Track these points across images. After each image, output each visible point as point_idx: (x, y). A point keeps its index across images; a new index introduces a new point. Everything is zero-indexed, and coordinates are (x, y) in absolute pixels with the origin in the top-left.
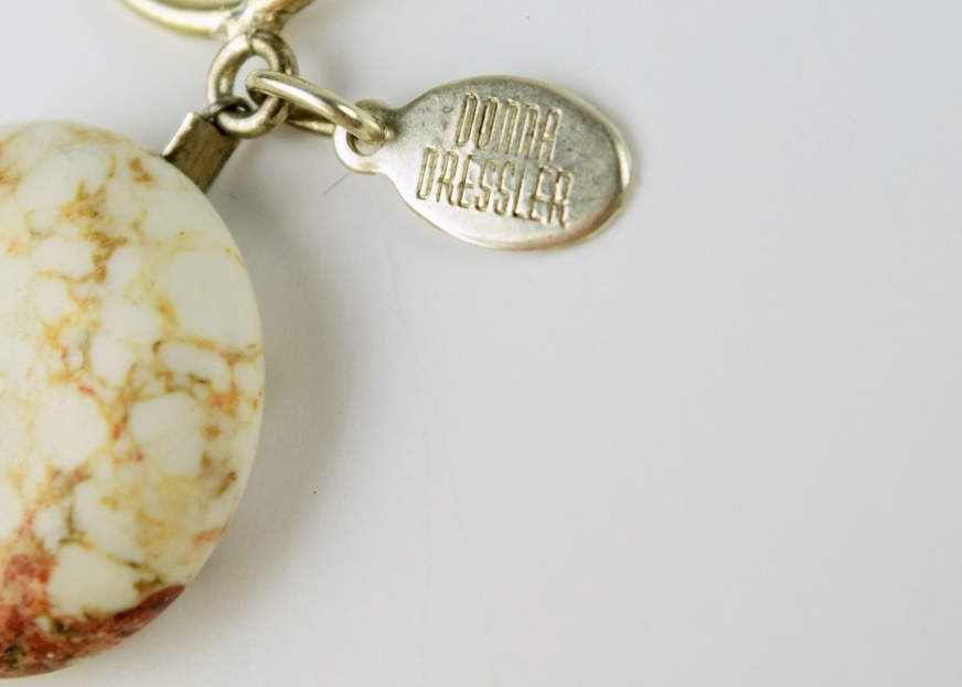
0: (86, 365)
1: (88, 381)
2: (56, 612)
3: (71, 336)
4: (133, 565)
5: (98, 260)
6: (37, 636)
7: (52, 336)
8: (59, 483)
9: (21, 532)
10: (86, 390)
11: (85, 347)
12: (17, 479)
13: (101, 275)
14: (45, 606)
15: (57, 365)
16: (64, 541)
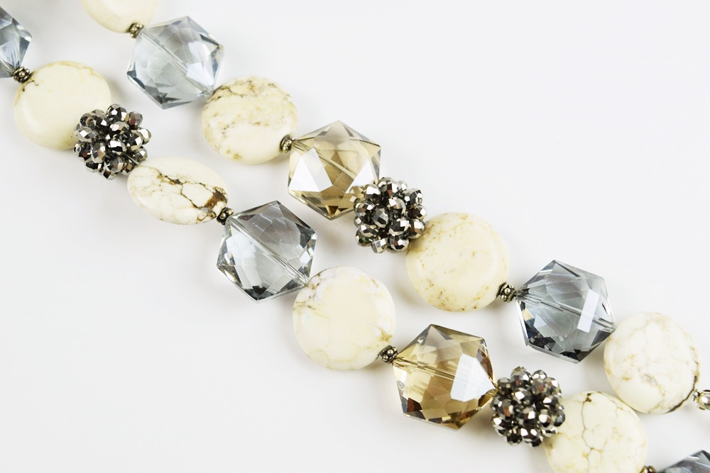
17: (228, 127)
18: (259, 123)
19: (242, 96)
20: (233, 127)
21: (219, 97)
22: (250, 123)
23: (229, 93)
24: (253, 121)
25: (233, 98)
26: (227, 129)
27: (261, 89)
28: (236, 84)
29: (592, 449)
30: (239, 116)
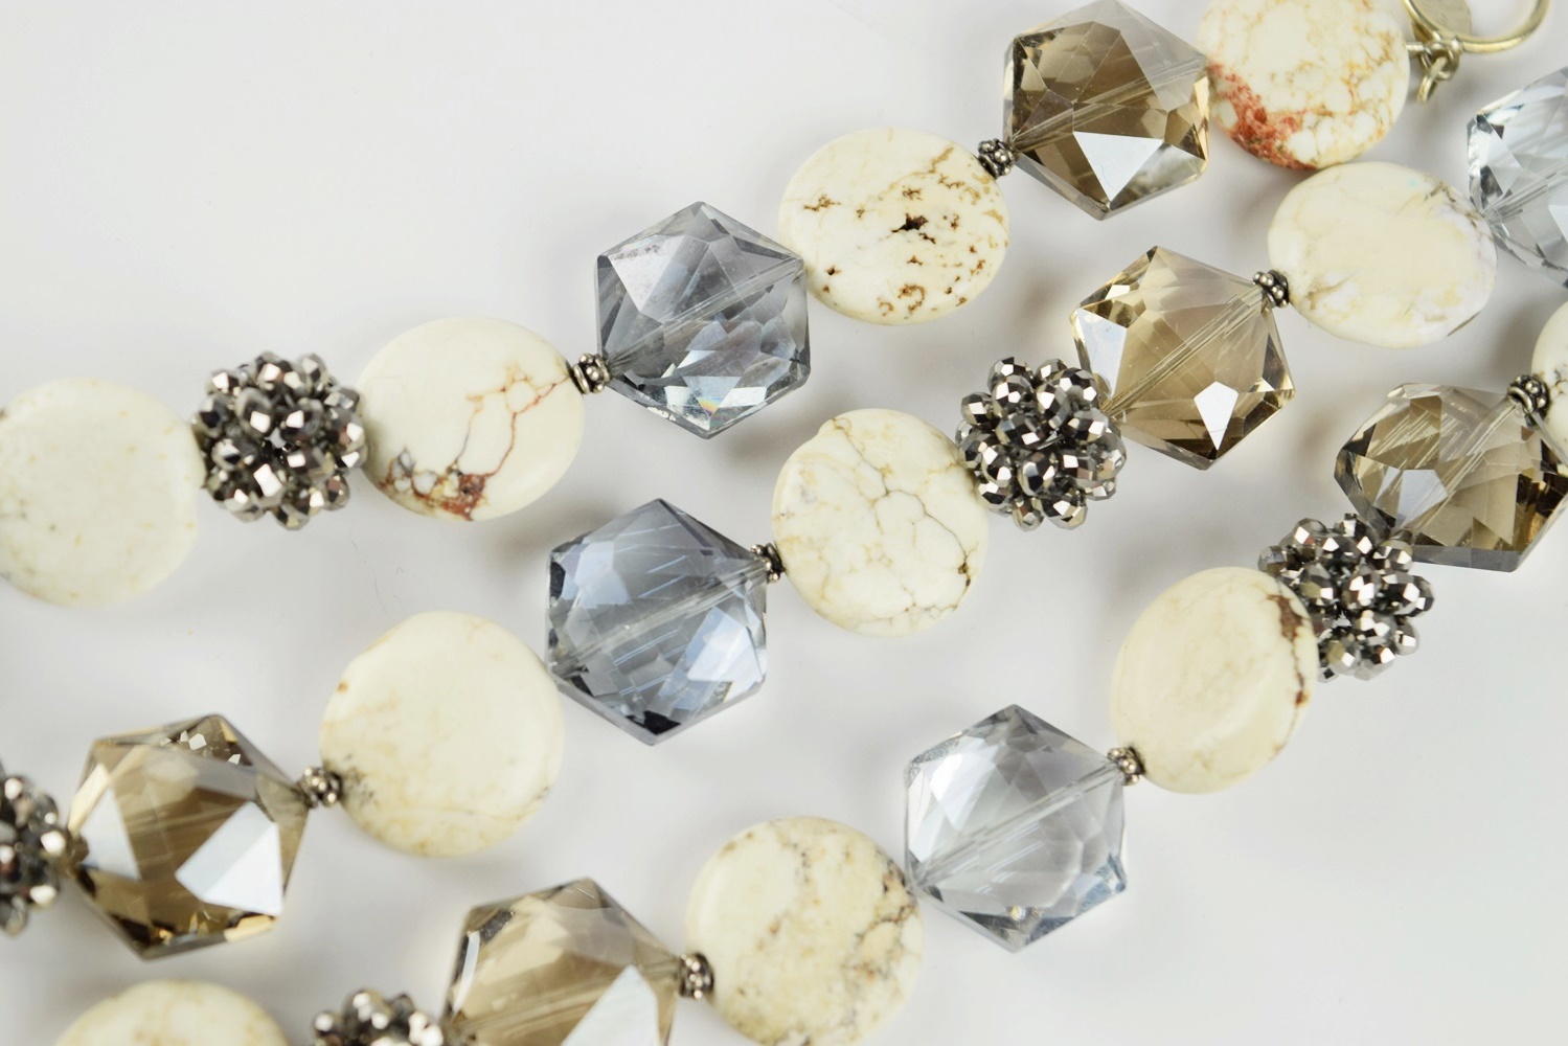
0: (1356, 86)
1: (1353, 90)
2: (1285, 144)
3: (1357, 72)
4: (1319, 153)
5: (1382, 58)
6: (1271, 144)
7: (1351, 67)
8: (1322, 110)
9: (1299, 113)
10: (1351, 92)
11: (1360, 80)
12: (1309, 97)
13: (1379, 64)
14: (1284, 138)
15: (1347, 77)
16: (1310, 128)
17: (805, 864)
18: (774, 931)
19: (861, 937)
20: (797, 873)
21: (886, 889)
22: (787, 914)
23: (884, 913)
24: (785, 924)
25: (864, 918)
26: (800, 860)
27: (854, 989)
28: (897, 941)
29: (887, 493)
30: (816, 902)
